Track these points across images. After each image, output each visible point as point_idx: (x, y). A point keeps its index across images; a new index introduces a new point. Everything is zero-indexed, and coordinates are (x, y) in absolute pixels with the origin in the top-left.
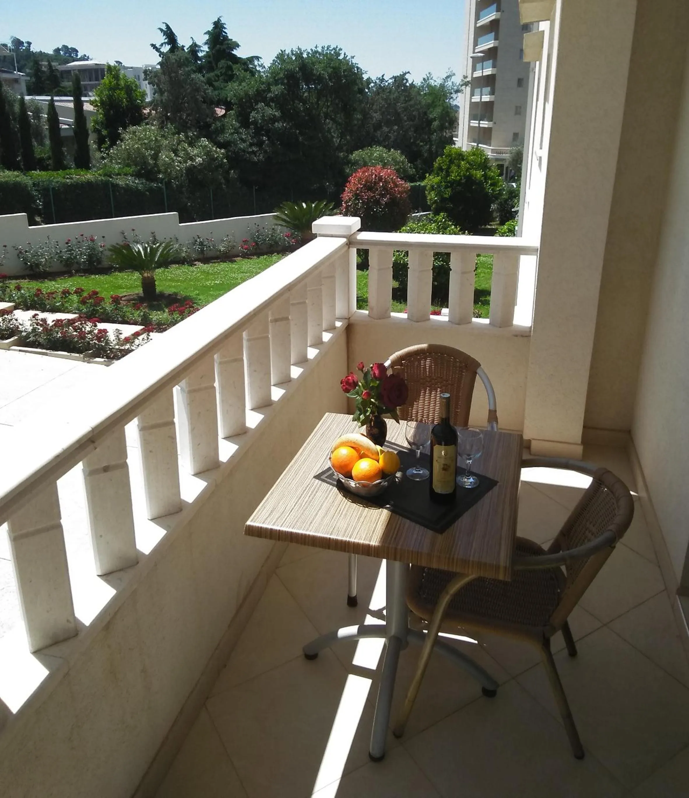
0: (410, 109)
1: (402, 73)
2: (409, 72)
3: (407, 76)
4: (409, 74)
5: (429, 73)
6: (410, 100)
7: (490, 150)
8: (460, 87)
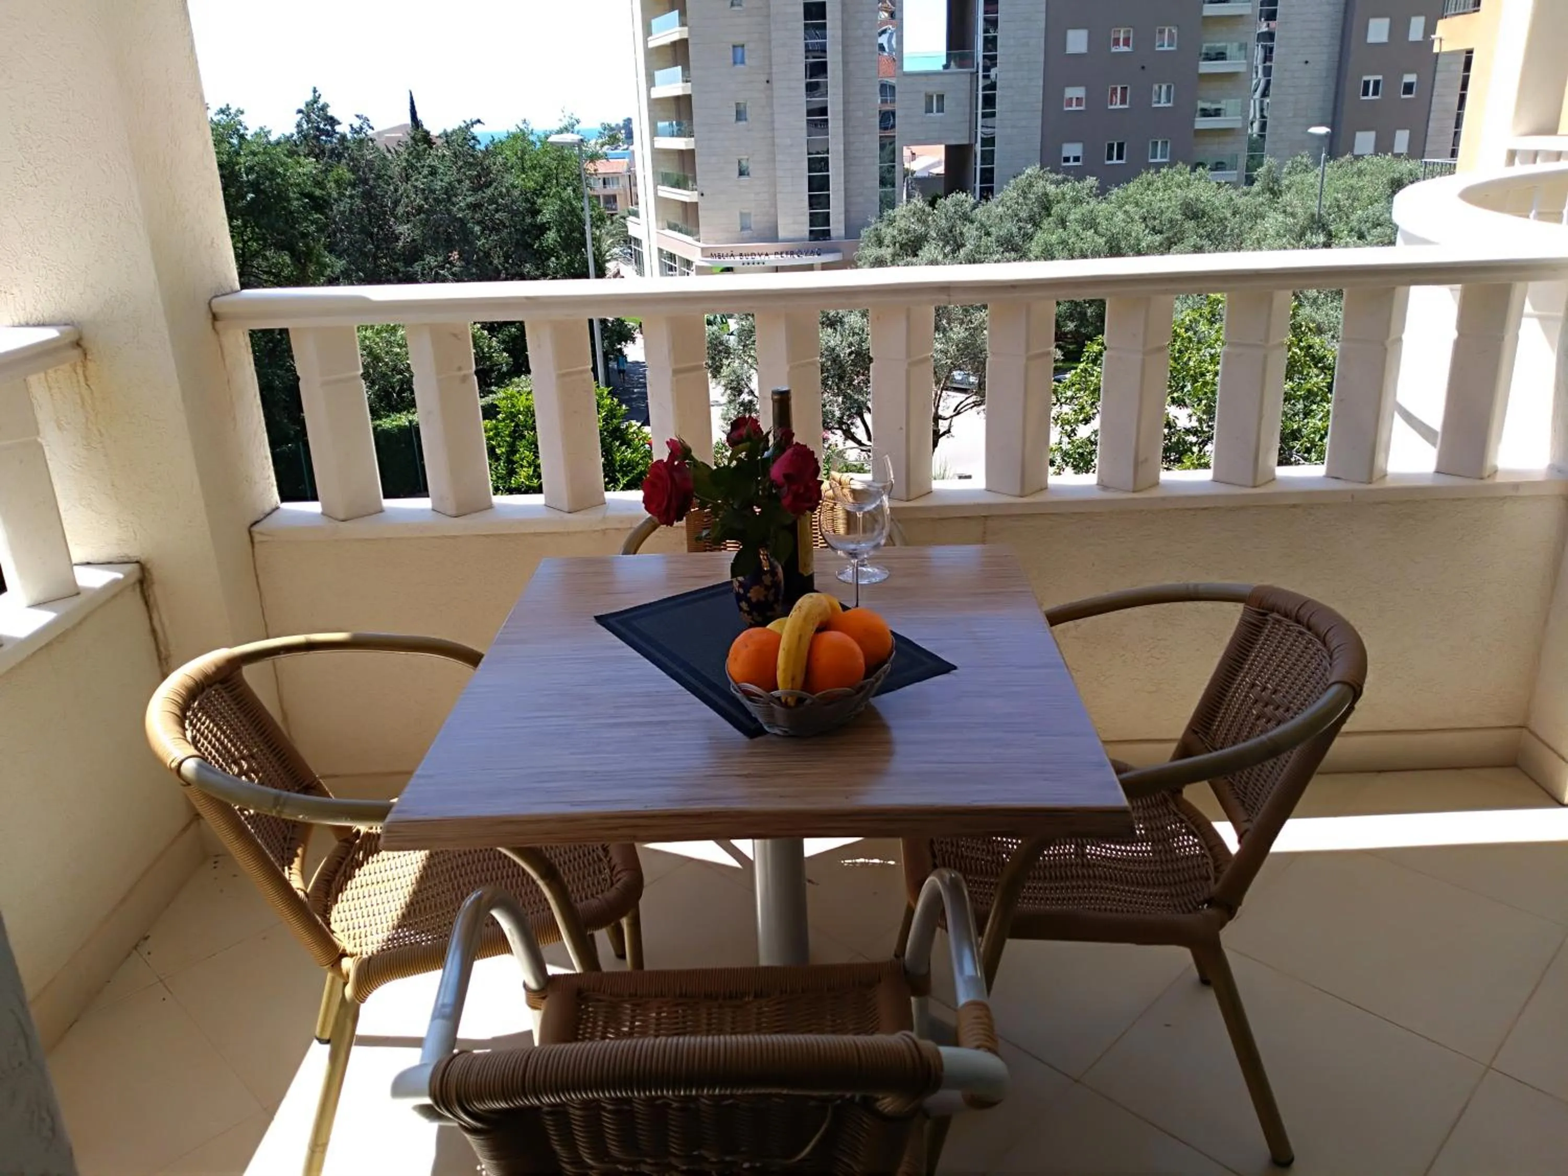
0: (487, 209)
1: (463, 125)
2: (479, 121)
3: (476, 130)
4: (478, 124)
5: (524, 121)
6: (488, 185)
7: (699, 250)
8: (598, 148)
